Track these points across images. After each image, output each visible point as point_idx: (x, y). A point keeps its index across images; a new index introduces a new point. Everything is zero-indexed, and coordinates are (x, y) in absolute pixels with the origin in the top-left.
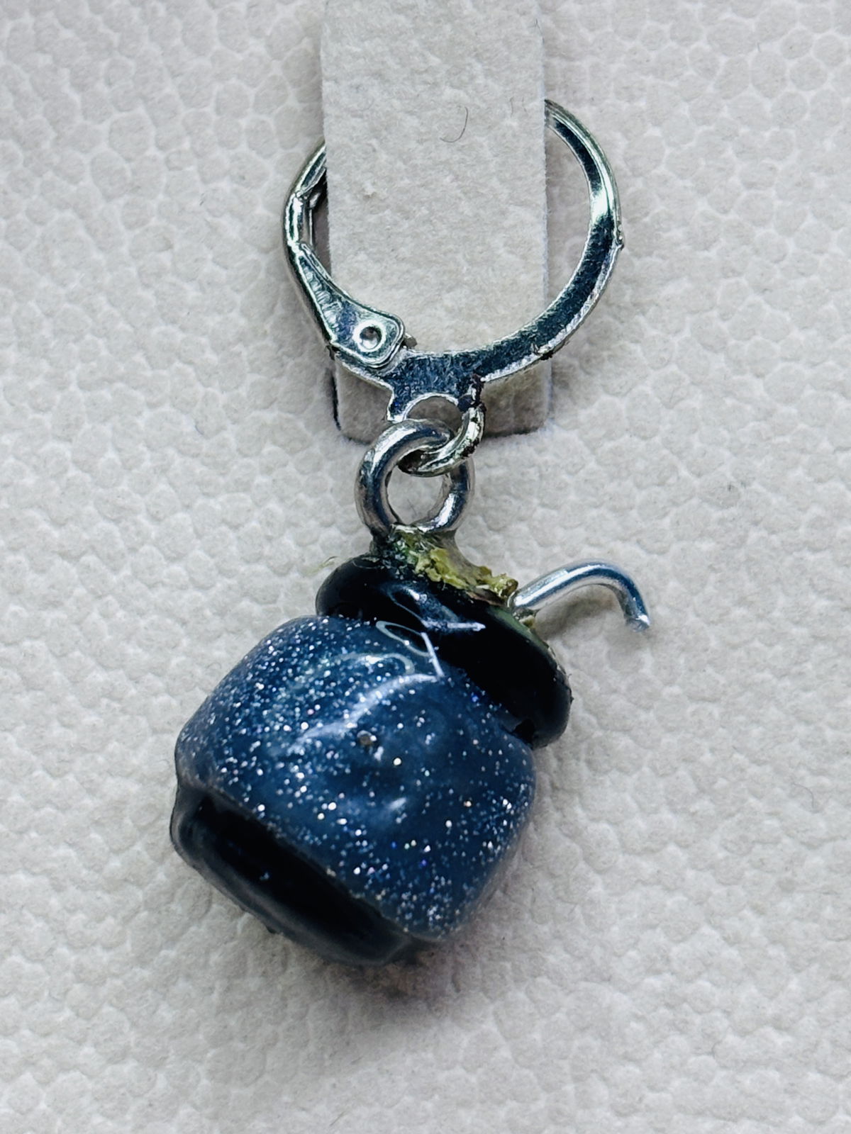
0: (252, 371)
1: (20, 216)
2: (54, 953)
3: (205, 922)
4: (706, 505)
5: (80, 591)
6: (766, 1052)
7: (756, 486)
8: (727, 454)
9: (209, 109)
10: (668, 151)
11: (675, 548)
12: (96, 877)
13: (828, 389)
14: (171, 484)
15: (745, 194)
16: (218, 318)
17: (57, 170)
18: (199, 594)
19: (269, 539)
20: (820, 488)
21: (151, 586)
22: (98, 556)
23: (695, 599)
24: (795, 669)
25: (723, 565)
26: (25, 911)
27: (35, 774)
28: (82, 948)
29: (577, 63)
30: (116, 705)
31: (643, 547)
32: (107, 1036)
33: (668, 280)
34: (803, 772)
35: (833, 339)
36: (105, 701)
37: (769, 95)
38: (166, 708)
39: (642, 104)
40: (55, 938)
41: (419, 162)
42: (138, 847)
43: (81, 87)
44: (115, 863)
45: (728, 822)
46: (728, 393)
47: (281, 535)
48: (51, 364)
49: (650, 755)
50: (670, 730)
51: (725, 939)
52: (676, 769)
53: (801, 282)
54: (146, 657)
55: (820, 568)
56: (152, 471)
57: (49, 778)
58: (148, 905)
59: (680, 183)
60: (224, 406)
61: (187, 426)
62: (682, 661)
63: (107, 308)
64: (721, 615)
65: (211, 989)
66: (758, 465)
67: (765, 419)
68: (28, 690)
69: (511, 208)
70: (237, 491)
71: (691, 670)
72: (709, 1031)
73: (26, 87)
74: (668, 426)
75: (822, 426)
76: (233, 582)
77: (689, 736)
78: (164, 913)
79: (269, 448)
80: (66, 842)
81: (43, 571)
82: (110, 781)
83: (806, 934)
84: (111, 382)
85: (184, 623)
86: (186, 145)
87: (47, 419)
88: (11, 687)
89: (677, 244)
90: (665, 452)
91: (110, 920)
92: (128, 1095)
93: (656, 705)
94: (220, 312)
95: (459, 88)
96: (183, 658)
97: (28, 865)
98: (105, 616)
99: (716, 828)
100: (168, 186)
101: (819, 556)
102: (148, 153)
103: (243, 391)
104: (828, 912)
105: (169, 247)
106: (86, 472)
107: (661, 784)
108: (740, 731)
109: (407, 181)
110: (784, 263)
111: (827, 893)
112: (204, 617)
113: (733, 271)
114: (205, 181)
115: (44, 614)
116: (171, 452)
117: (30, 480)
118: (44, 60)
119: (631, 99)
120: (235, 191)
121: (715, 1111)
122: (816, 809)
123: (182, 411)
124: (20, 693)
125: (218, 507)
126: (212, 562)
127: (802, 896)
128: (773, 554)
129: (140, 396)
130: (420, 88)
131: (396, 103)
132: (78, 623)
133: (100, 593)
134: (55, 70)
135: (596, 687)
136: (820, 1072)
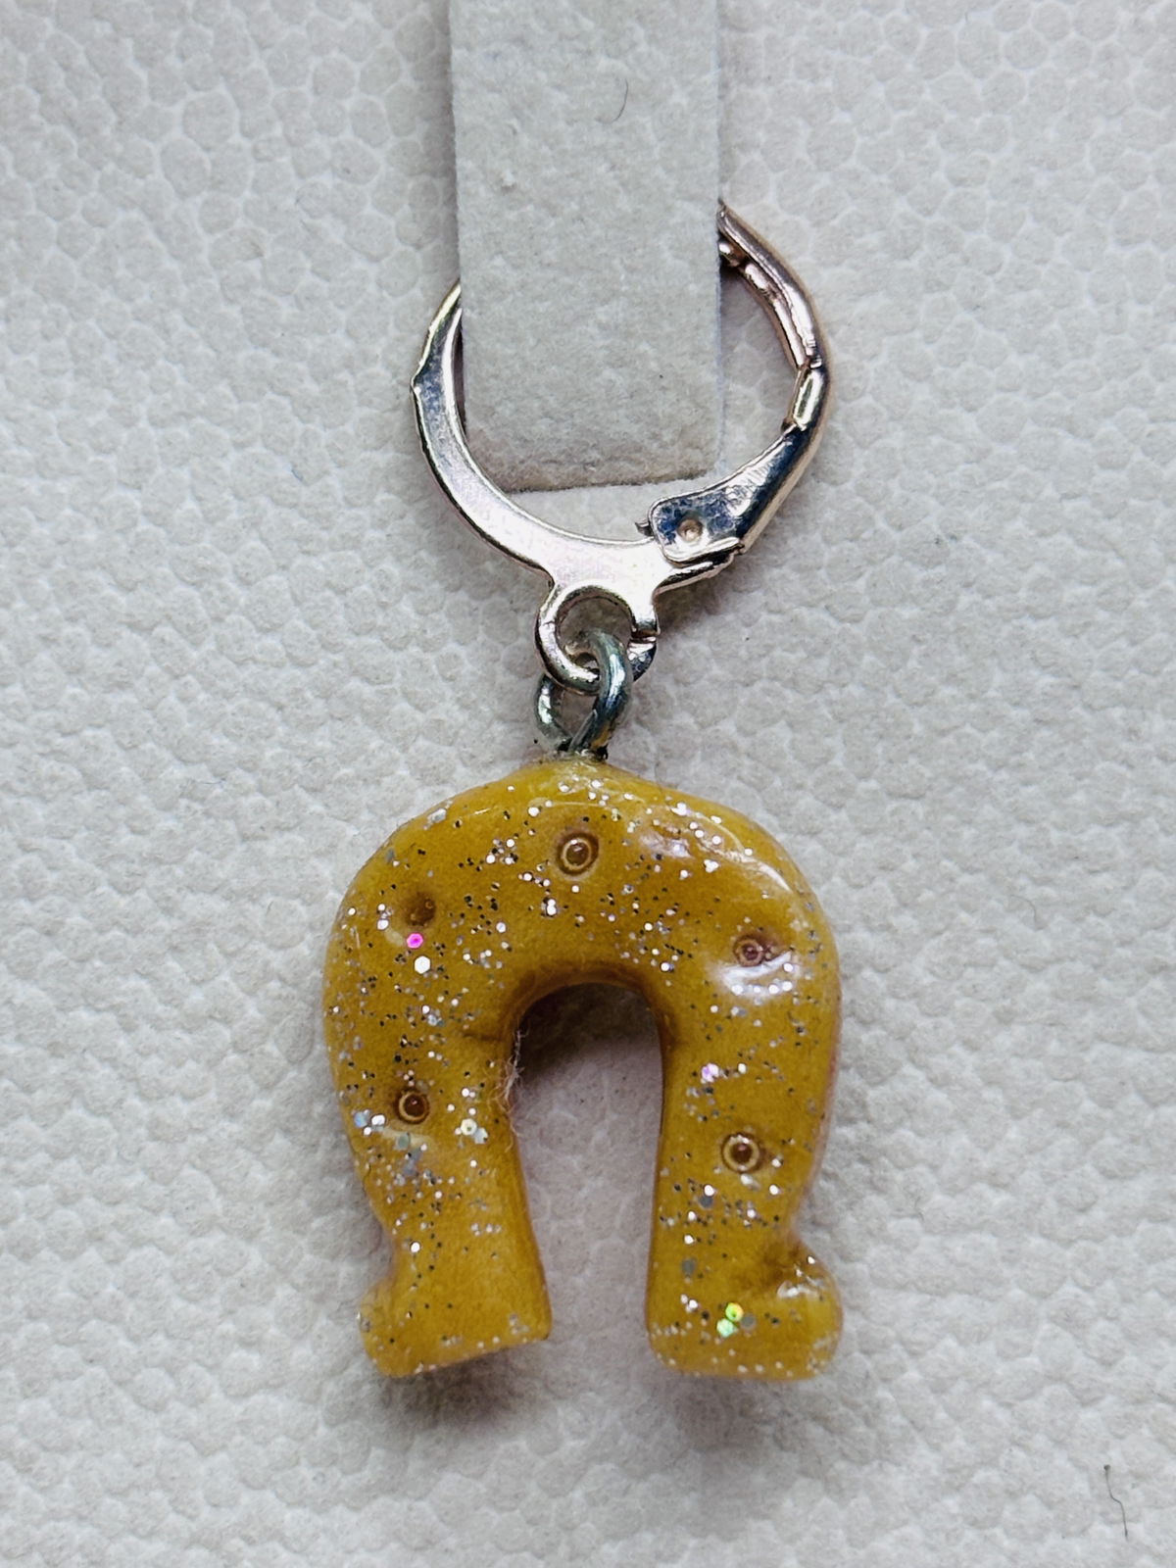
0: (361, 404)
1: (76, 217)
2: (125, 1105)
3: (307, 1065)
4: (908, 564)
5: (153, 669)
6: (981, 1213)
7: (967, 540)
8: (933, 502)
9: (305, 88)
10: (859, 141)
11: (871, 615)
12: (176, 1012)
13: (1053, 425)
14: (264, 540)
15: (951, 192)
16: (319, 340)
17: (120, 161)
18: (298, 672)
19: (384, 606)
20: (1043, 542)
21: (240, 664)
22: (174, 626)
23: (896, 676)
24: (1013, 760)
25: (929, 636)
26: (88, 1056)
27: (99, 890)
28: (158, 1098)
29: (750, 35)
30: (196, 806)
31: (832, 615)
32: (190, 1203)
33: (861, 295)
34: (1022, 881)
35: (1058, 366)
36: (184, 802)
37: (980, 75)
38: (261, 810)
39: (828, 84)
40: (124, 1088)
41: (568, 146)
42: (225, 977)
43: (147, 61)
44: (197, 997)
45: (934, 942)
46: (935, 430)
47: (397, 601)
48: (115, 396)
49: (842, 862)
50: (866, 833)
51: (931, 1081)
52: (872, 879)
53: (1019, 299)
54: (234, 749)
55: (1043, 639)
56: (240, 526)
57: (115, 895)
58: (236, 1046)
59: (874, 179)
60: (327, 446)
61: (283, 470)
62: (879, 750)
63: (183, 327)
64: (926, 695)
65: (315, 1146)
66: (971, 515)
67: (978, 462)
68: (89, 789)
69: (678, 204)
70: (344, 549)
71: (891, 761)
72: (913, 1189)
73: (81, 61)
74: (863, 469)
75: (1046, 470)
76: (338, 658)
77: (888, 840)
78: (257, 1056)
79: (381, 497)
80: (137, 972)
81: (108, 645)
82: (191, 897)
83: (1028, 1073)
84: (188, 417)
85: (280, 708)
86: (278, 131)
87: (111, 461)
88: (70, 786)
89: (872, 252)
90: (859, 500)
91: (191, 1065)
92: (214, 1273)
93: (851, 802)
94: (321, 333)
95: (616, 57)
96: (279, 750)
97: (91, 1000)
98: (184, 699)
99: (920, 949)
100: (256, 181)
101: (1042, 624)
102: (230, 141)
103: (349, 428)
104: (1054, 1046)
105: (259, 254)
106: (160, 525)
107: (856, 896)
108: (949, 834)
109: (554, 170)
110: (999, 275)
111: (1051, 1025)
112: (305, 701)
113: (939, 284)
114: (301, 175)
115: (109, 697)
116: (263, 501)
117: (91, 536)
118: (102, 29)
119: (815, 78)
120: (338, 187)
121: (920, 1284)
122: (1039, 925)
123: (276, 452)
124: (81, 792)
125: (321, 568)
126: (314, 634)
127: (1023, 1028)
128: (988, 622)
129: (225, 435)
130: (569, 57)
131: (543, 76)
132: (151, 708)
133: (178, 672)
134: (116, 41)
135: (778, 783)
136: (1045, 1236)
